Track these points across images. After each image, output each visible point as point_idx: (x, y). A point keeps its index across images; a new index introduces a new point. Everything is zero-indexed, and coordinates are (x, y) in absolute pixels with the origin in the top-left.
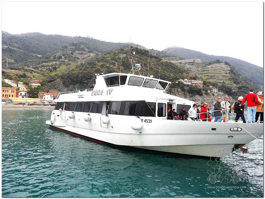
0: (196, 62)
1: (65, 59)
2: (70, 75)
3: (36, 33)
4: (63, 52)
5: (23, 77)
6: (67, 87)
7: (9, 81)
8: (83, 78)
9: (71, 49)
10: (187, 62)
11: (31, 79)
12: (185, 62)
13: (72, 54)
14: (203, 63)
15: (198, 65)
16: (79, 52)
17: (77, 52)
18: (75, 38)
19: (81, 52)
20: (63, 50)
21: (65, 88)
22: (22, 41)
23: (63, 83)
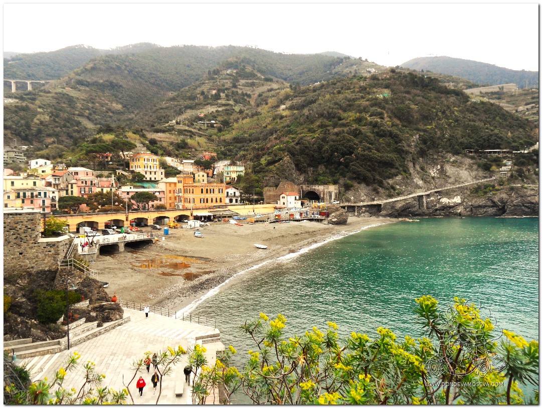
0: (507, 92)
1: (228, 100)
2: (306, 147)
3: (146, 44)
4: (214, 83)
5: (183, 148)
6: (305, 172)
7: (172, 160)
8: (333, 152)
9: (228, 77)
10: (486, 93)
11: (196, 150)
12: (481, 93)
13: (235, 86)
14: (526, 94)
15: (512, 99)
16: (247, 81)
17: (242, 82)
18: (222, 50)
19: (250, 81)
20: (213, 79)
21: (301, 174)
22: (127, 64)
23: (297, 165)
